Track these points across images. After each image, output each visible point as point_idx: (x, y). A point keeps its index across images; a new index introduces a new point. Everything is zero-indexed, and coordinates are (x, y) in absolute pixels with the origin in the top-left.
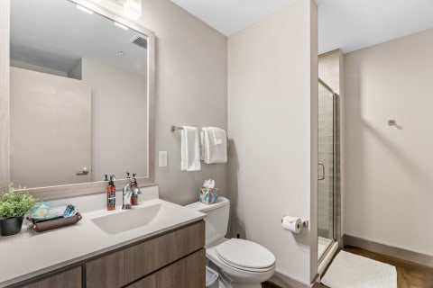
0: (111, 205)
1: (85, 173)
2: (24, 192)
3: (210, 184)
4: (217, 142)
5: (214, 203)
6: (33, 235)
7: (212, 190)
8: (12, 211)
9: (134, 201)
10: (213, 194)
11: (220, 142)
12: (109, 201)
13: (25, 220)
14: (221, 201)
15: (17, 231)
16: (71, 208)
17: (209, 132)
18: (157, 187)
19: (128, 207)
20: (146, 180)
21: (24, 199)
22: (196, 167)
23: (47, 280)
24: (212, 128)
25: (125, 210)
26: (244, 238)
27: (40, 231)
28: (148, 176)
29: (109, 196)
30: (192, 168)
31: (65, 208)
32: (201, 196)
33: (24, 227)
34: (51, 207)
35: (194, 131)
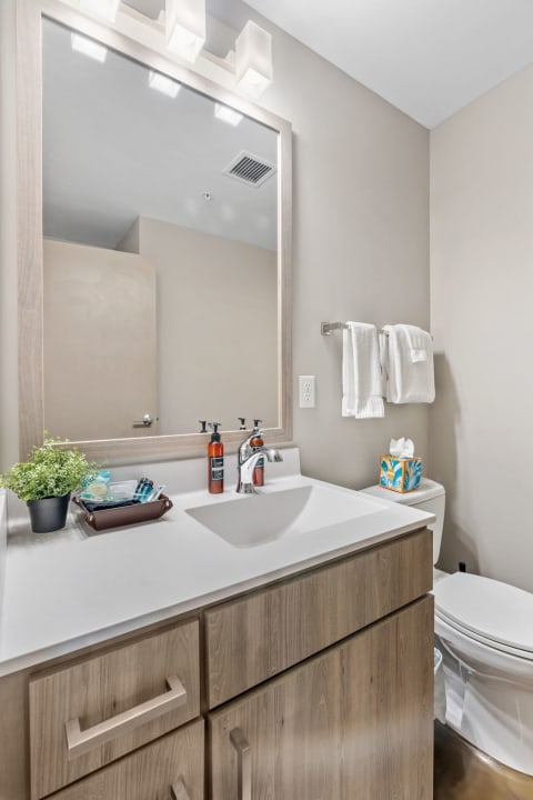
0: (216, 484)
1: (147, 424)
2: (70, 448)
3: (404, 449)
4: (417, 356)
5: (413, 490)
6: (89, 535)
7: (409, 462)
8: (52, 484)
9: (259, 478)
10: (412, 472)
11: (422, 356)
12: (212, 474)
13: (71, 503)
14: (427, 487)
15: (60, 524)
16: (146, 485)
17: (398, 335)
18: (296, 450)
19: (248, 489)
20: (277, 434)
21: (71, 461)
22: (374, 409)
23: (134, 648)
24: (404, 328)
25: (242, 495)
26: (477, 572)
27: (99, 527)
28: (280, 427)
29: (211, 465)
30: (367, 413)
31: (136, 483)
32: (383, 474)
33: (71, 517)
34: (112, 480)
35: (370, 331)
